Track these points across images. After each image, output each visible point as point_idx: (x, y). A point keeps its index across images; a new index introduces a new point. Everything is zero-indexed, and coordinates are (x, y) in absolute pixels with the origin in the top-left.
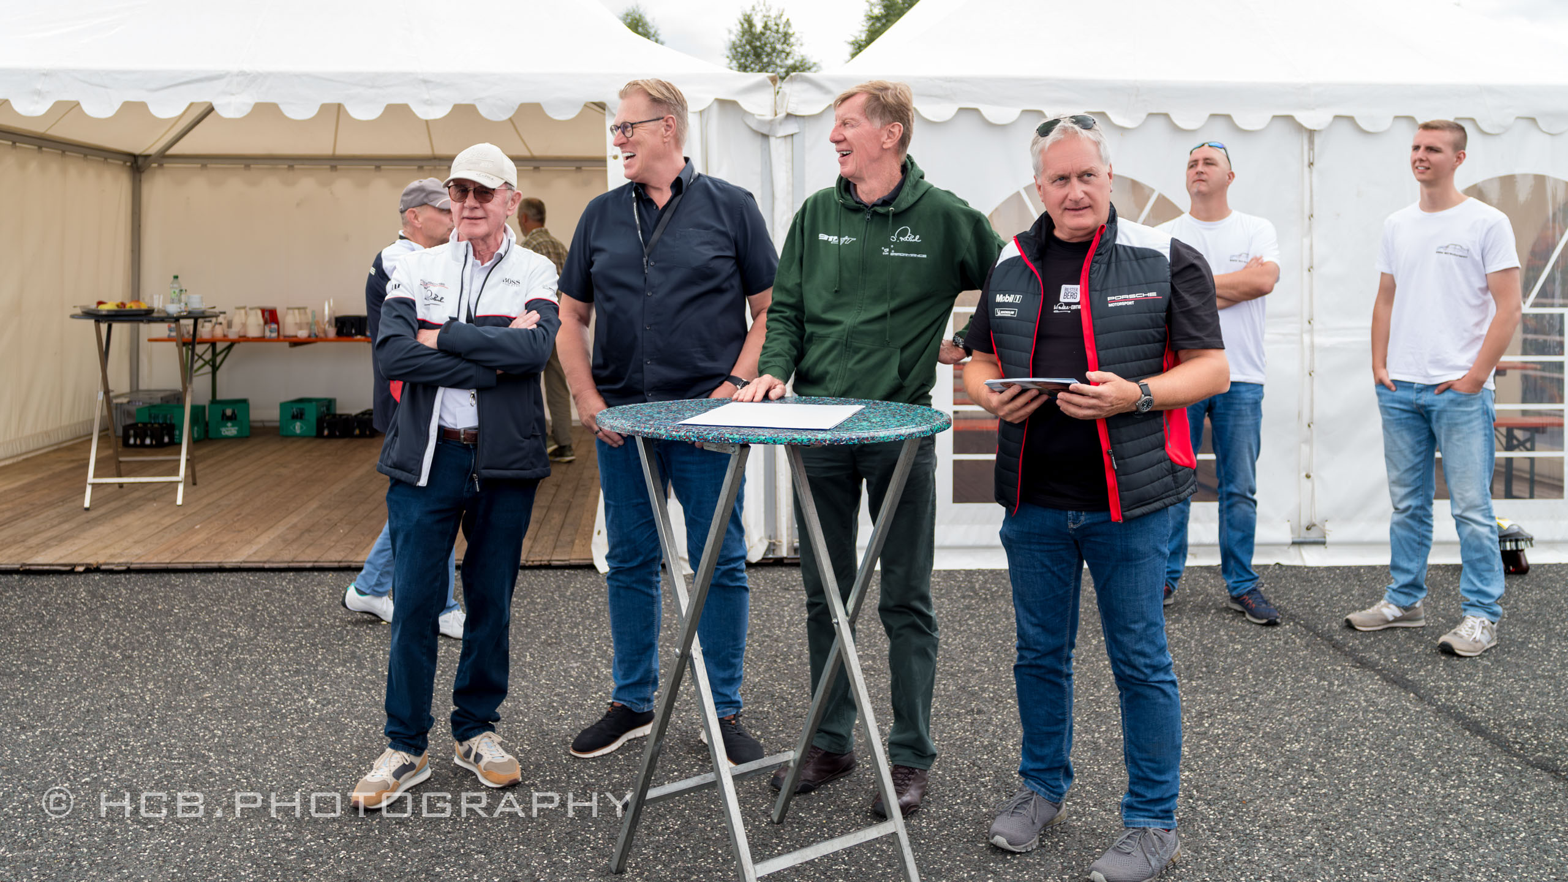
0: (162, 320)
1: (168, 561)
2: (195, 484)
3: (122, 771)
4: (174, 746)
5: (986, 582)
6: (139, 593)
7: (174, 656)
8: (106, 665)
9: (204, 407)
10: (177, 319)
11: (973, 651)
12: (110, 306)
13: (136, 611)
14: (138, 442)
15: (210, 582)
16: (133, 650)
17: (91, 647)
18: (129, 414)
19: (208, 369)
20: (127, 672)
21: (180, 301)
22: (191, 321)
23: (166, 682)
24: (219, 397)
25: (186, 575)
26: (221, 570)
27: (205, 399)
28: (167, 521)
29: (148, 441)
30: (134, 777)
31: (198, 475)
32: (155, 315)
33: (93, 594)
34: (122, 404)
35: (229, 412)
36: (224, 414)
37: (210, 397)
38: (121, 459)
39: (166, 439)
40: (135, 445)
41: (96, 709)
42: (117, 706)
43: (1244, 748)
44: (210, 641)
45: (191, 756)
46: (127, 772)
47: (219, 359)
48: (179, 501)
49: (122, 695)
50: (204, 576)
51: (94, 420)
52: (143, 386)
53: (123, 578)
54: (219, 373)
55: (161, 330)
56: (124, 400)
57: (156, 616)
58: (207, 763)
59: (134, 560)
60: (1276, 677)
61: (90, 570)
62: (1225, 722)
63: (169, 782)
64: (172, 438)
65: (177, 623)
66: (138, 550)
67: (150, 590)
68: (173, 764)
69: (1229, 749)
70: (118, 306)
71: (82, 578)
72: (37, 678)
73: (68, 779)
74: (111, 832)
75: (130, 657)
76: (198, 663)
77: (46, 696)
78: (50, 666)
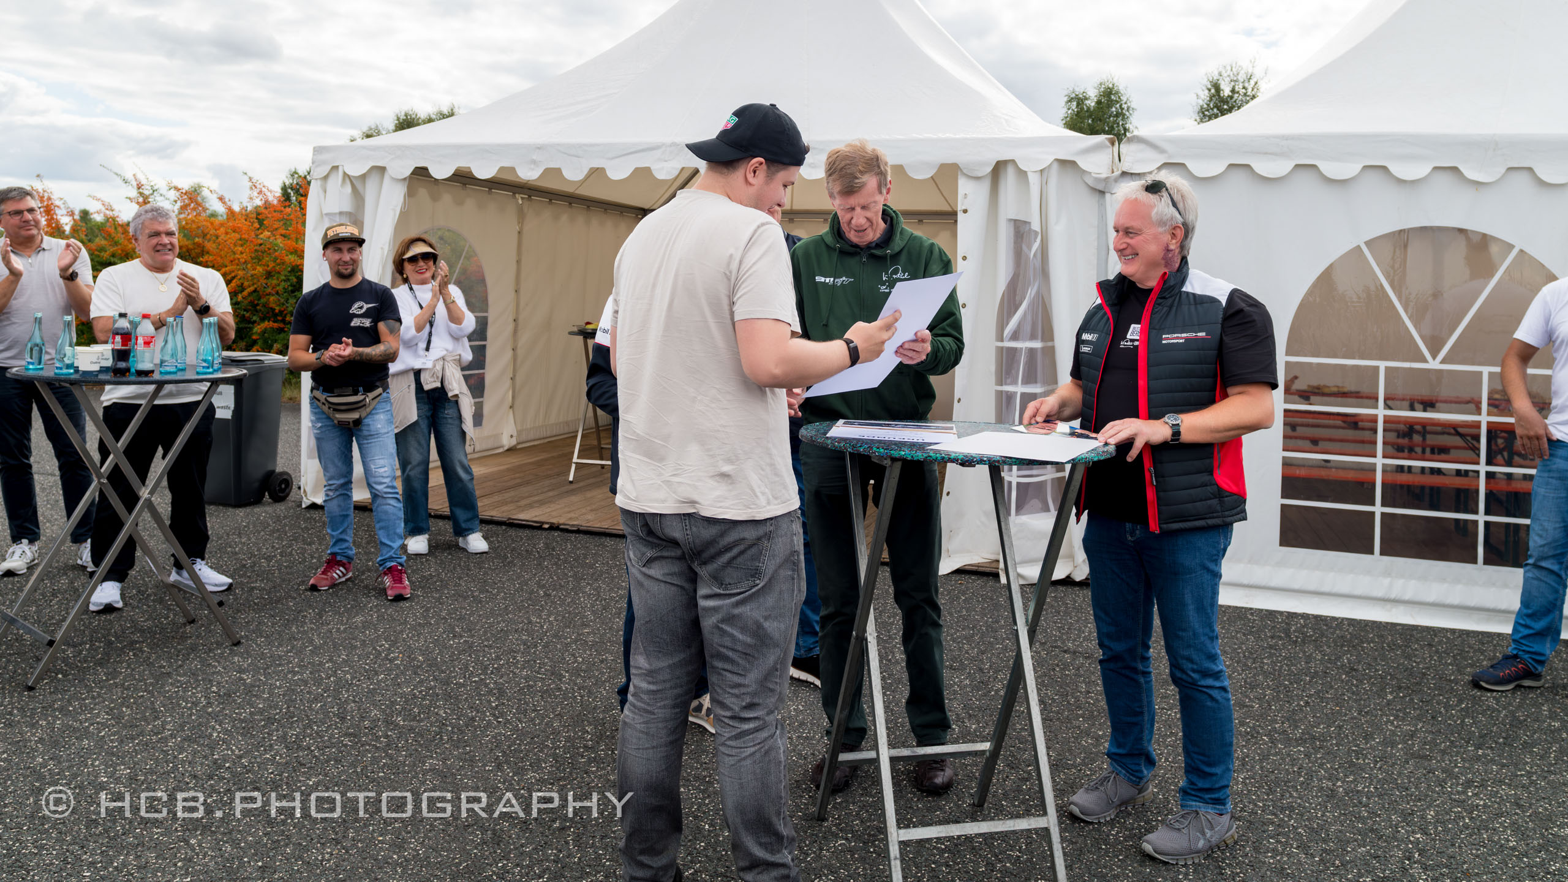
1: (607, 528)
3: (502, 677)
4: (545, 664)
6: (578, 549)
7: (579, 598)
8: (530, 599)
13: (570, 562)
16: (553, 591)
17: (527, 585)
20: (541, 606)
23: (564, 617)
30: (507, 682)
41: (507, 630)
42: (523, 630)
45: (553, 674)
46: (505, 678)
49: (530, 622)
53: (573, 536)
57: (582, 568)
58: (560, 680)
59: (583, 523)
61: (554, 528)
63: (528, 690)
65: (593, 574)
66: (590, 517)
67: (587, 547)
68: (538, 678)
71: (545, 533)
72: (481, 602)
73: (465, 677)
74: (473, 719)
75: (550, 595)
76: (593, 606)
77: (480, 616)
78: (494, 595)
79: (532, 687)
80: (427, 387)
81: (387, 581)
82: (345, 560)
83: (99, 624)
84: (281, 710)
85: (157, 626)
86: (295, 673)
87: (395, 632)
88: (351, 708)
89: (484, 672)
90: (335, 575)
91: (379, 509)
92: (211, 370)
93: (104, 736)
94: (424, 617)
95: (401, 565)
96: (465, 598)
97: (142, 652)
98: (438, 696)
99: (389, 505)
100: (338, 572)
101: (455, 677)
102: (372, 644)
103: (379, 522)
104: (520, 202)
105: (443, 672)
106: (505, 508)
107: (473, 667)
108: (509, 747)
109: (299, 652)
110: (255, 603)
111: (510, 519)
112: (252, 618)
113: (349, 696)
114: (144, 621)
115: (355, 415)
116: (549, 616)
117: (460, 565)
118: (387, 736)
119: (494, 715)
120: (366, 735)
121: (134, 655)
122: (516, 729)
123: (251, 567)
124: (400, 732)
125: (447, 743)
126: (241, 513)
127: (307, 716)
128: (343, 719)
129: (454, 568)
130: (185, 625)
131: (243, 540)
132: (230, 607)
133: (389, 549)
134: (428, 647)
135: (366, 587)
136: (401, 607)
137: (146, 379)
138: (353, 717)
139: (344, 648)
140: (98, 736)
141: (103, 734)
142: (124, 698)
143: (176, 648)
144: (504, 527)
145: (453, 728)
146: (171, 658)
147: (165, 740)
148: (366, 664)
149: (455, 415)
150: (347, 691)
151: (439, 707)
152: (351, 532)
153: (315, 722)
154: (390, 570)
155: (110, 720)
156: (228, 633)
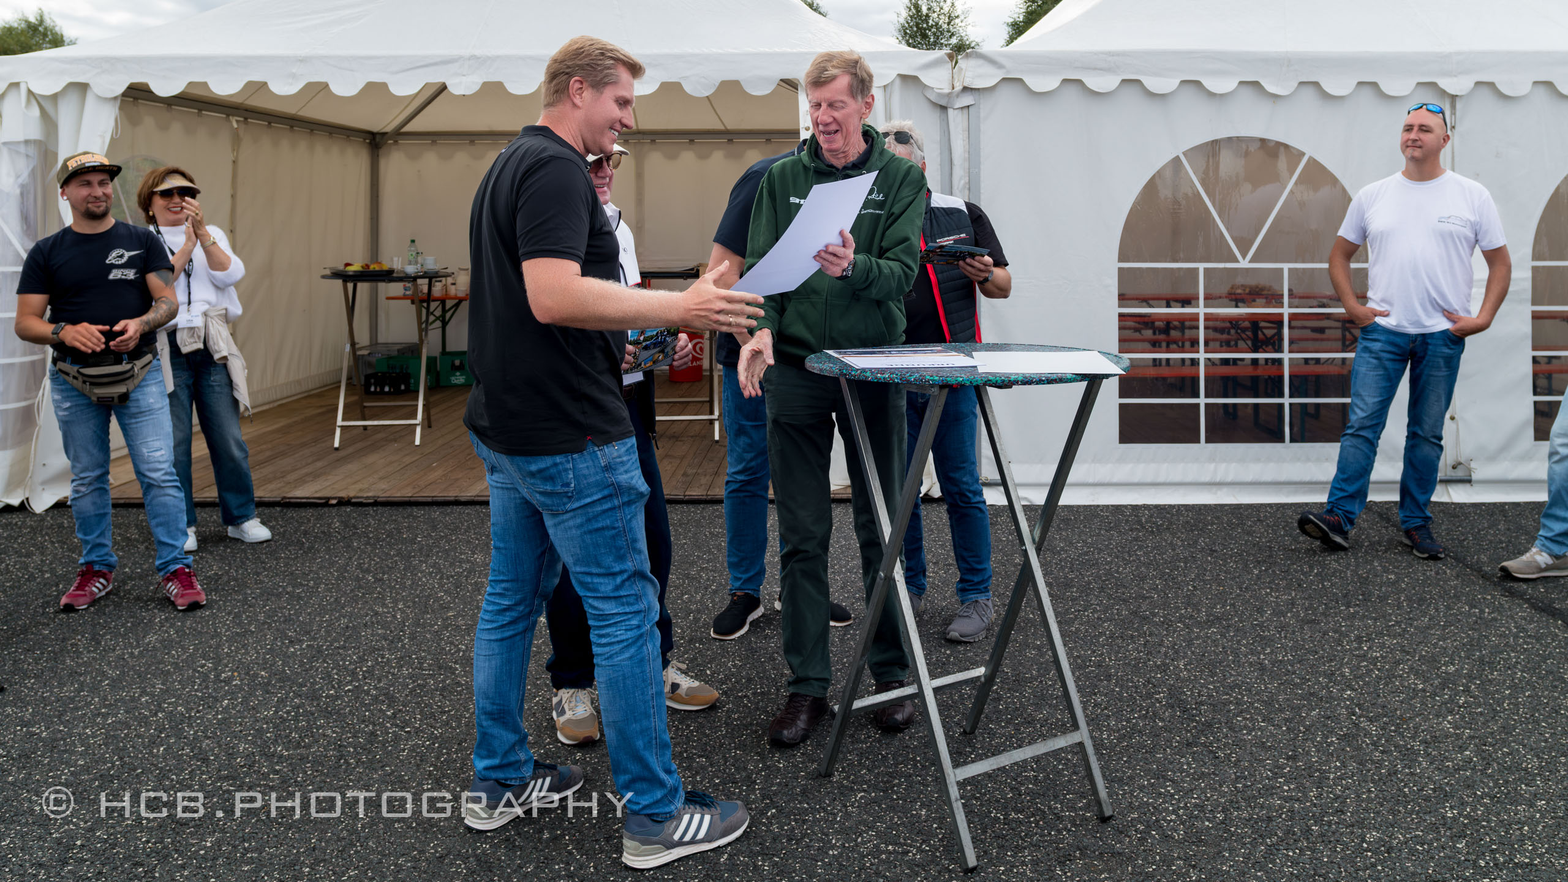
0: (400, 279)
1: (410, 495)
2: (430, 427)
3: (380, 681)
5: (1151, 516)
6: (386, 523)
7: (420, 579)
8: (360, 587)
9: (436, 358)
10: (414, 279)
11: (1143, 579)
12: (356, 267)
13: (384, 540)
14: (378, 389)
15: (448, 514)
16: (384, 574)
17: (347, 571)
18: (370, 365)
19: (438, 324)
20: (379, 593)
21: (416, 263)
22: (426, 281)
23: (414, 602)
24: (448, 349)
25: (427, 508)
26: (457, 503)
27: (436, 351)
28: (408, 460)
29: (387, 389)
30: (391, 686)
31: (432, 418)
32: (395, 275)
33: (345, 524)
34: (363, 356)
35: (457, 362)
36: (453, 364)
37: (441, 350)
38: (366, 404)
39: (403, 387)
40: (375, 393)
41: (353, 625)
43: (1401, 670)
44: (450, 566)
45: (440, 668)
46: (384, 681)
47: (448, 315)
48: (417, 442)
49: (376, 613)
50: (442, 509)
51: (341, 369)
52: (381, 339)
53: (371, 510)
54: (448, 328)
55: (397, 288)
56: (365, 352)
57: (402, 544)
58: (454, 673)
59: (380, 494)
60: (1429, 605)
61: (343, 502)
62: (1382, 646)
63: (421, 691)
64: (408, 385)
65: (421, 550)
66: (383, 485)
67: (395, 520)
68: (425, 675)
69: (1387, 670)
70: (362, 267)
71: (334, 511)
72: (300, 598)
73: (333, 687)
74: (373, 733)
75: (381, 580)
76: (441, 586)
77: (309, 614)
78: (312, 588)
79: (423, 686)
80: (185, 349)
81: (173, 588)
82: (105, 570)
84: (113, 764)
86: (105, 716)
87: (210, 647)
88: (208, 745)
89: (355, 678)
90: (94, 589)
91: (155, 502)
94: (238, 624)
95: (188, 566)
96: (279, 596)
98: (313, 714)
99: (169, 495)
100: (98, 584)
101: (321, 689)
102: (188, 667)
103: (154, 518)
104: (235, 126)
105: (301, 685)
106: (271, 486)
107: (337, 674)
108: (438, 758)
109: (95, 689)
111: (284, 498)
113: (196, 732)
115: (121, 389)
116: (395, 603)
117: (248, 559)
118: (276, 772)
119: (397, 726)
120: (247, 774)
122: (433, 738)
124: (291, 764)
125: (357, 766)
127: (155, 765)
128: (205, 760)
129: (243, 563)
133: (170, 549)
134: (264, 659)
135: (138, 599)
136: (201, 617)
139: (153, 675)
144: (278, 509)
145: (355, 749)
148: (196, 691)
149: (225, 380)
150: (190, 726)
151: (321, 727)
152: (109, 534)
153: (170, 771)
154: (175, 575)
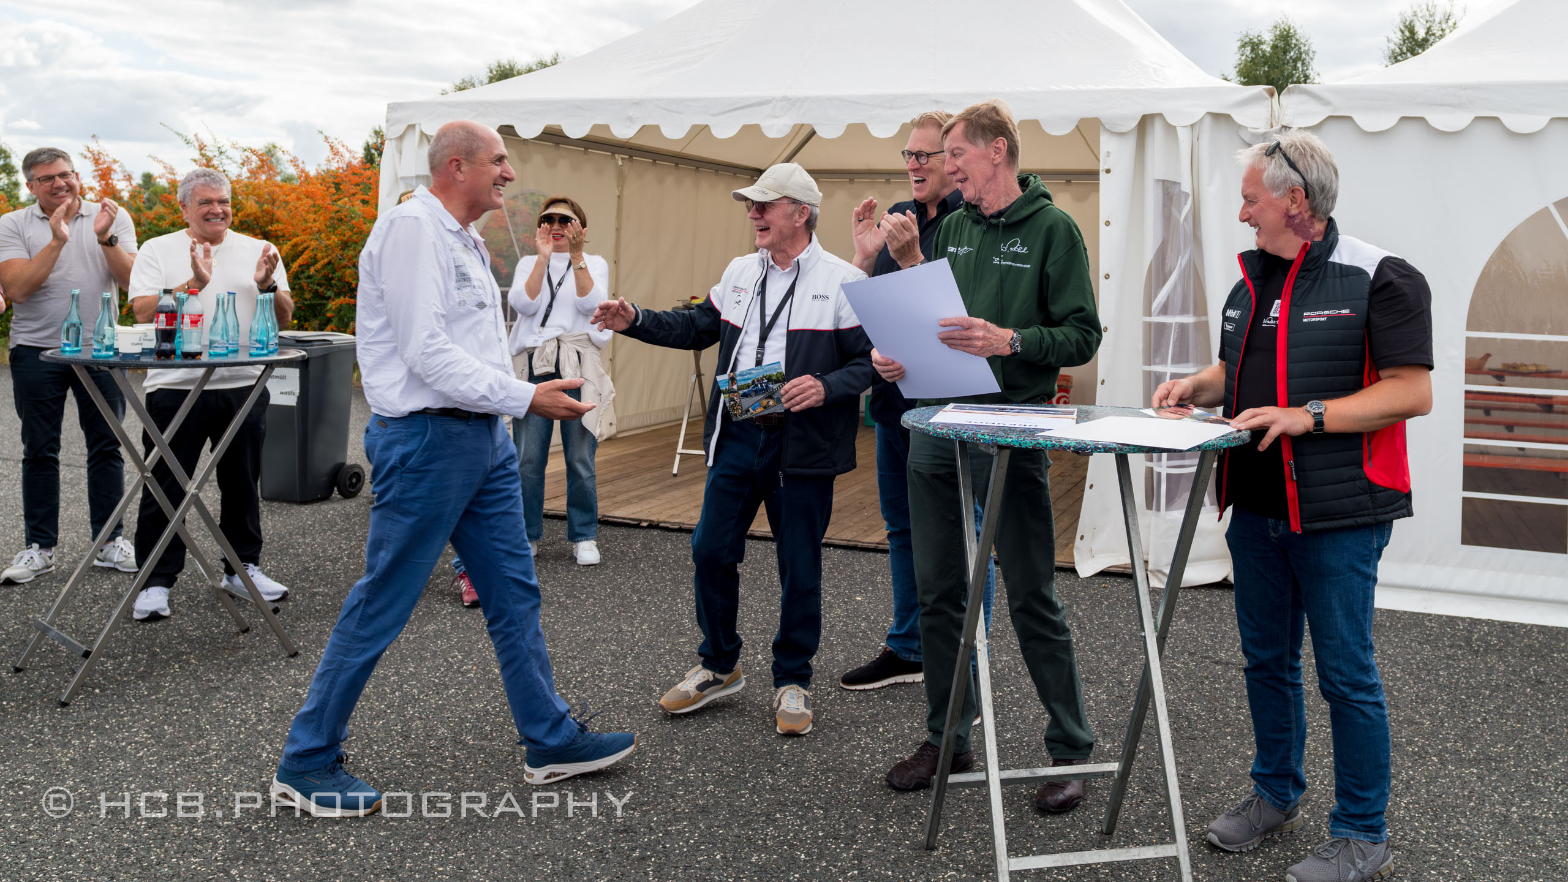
8: (622, 605)
16: (648, 596)
20: (634, 613)
23: (658, 625)
42: (612, 639)
53: (674, 536)
61: (652, 526)
71: (643, 532)
78: (582, 600)
79: (618, 702)
80: (536, 372)
81: (462, 585)
83: (143, 634)
85: (207, 636)
87: (470, 641)
88: (416, 725)
89: (566, 687)
92: (265, 352)
93: (142, 757)
97: (188, 663)
102: (443, 656)
104: (620, 162)
110: (317, 611)
112: (312, 627)
113: (414, 713)
114: (194, 631)
116: (642, 624)
118: (454, 757)
120: (431, 755)
121: (180, 668)
123: (315, 570)
124: (469, 752)
126: (306, 510)
128: (407, 738)
130: (238, 634)
131: (307, 541)
132: (289, 614)
137: (192, 362)
138: (417, 736)
140: (135, 756)
141: (141, 754)
142: (166, 715)
143: (226, 660)
146: (221, 671)
147: (209, 761)
155: (150, 739)
156: (284, 643)
